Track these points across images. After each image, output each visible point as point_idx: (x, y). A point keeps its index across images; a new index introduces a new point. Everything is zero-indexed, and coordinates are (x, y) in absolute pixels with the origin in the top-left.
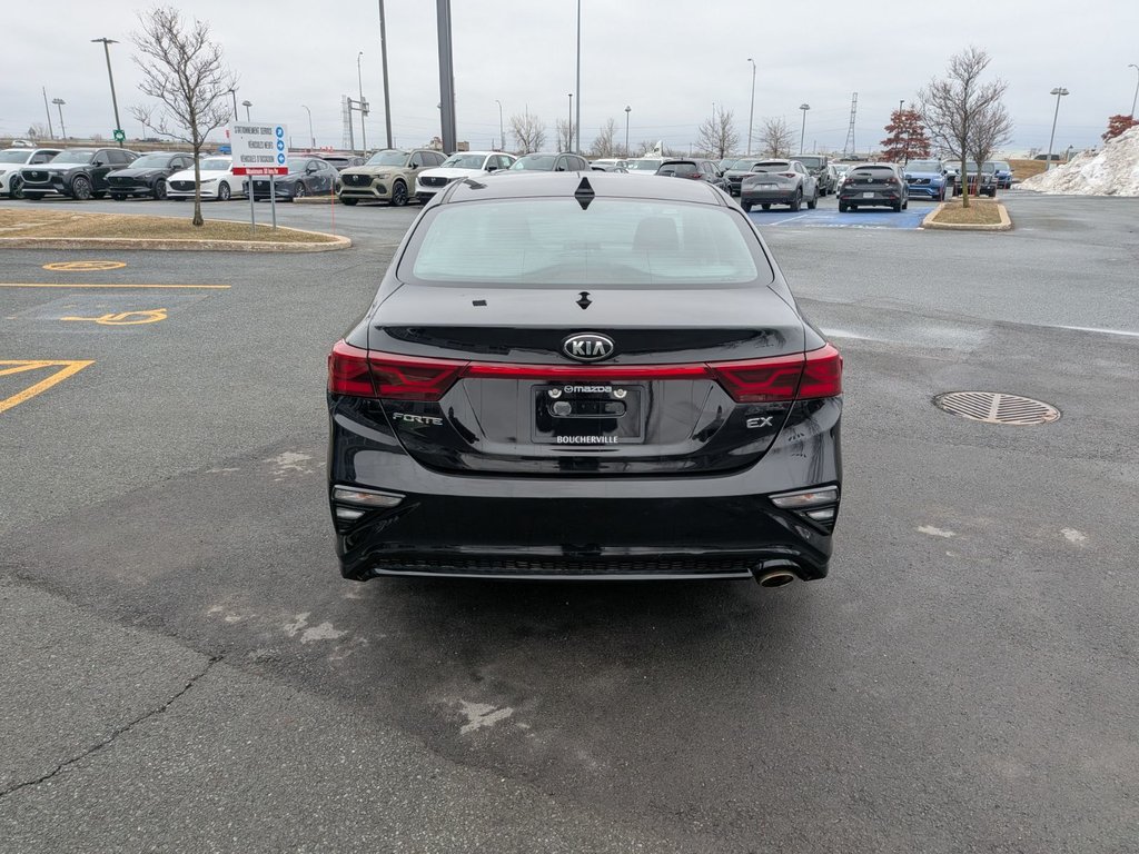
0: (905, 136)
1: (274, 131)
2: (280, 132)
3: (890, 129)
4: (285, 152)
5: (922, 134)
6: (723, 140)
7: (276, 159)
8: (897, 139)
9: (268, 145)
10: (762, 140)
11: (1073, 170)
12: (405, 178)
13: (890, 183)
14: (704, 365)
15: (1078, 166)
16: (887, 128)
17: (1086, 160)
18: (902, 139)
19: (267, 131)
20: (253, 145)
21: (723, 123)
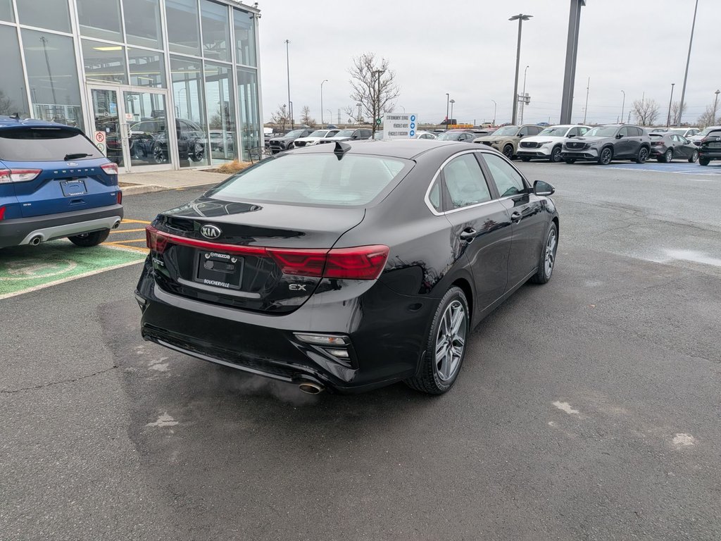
1: (409, 118)
2: (413, 118)
4: (415, 129)
7: (409, 134)
9: (405, 126)
12: (513, 143)
14: (263, 249)
19: (406, 118)
20: (396, 126)
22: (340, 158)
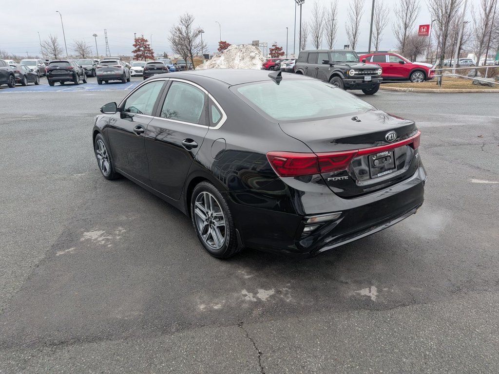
0: (142, 49)
3: (135, 46)
5: (149, 48)
6: (55, 50)
8: (139, 50)
10: (76, 51)
11: (213, 62)
13: (164, 69)
15: (215, 61)
16: (134, 45)
17: (217, 58)
18: (141, 50)
21: (53, 42)
22: (278, 83)
